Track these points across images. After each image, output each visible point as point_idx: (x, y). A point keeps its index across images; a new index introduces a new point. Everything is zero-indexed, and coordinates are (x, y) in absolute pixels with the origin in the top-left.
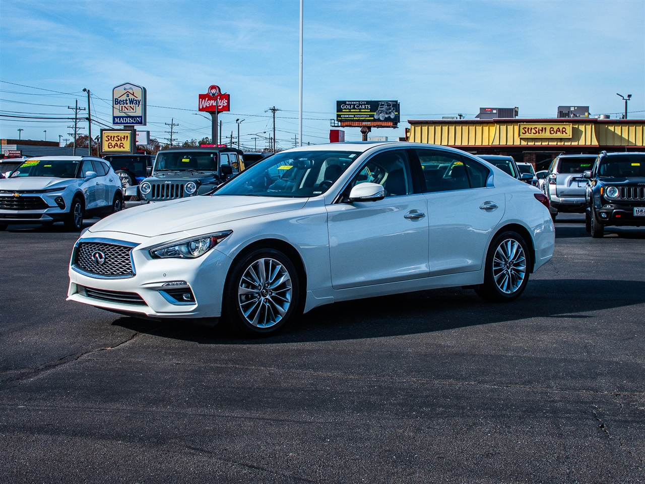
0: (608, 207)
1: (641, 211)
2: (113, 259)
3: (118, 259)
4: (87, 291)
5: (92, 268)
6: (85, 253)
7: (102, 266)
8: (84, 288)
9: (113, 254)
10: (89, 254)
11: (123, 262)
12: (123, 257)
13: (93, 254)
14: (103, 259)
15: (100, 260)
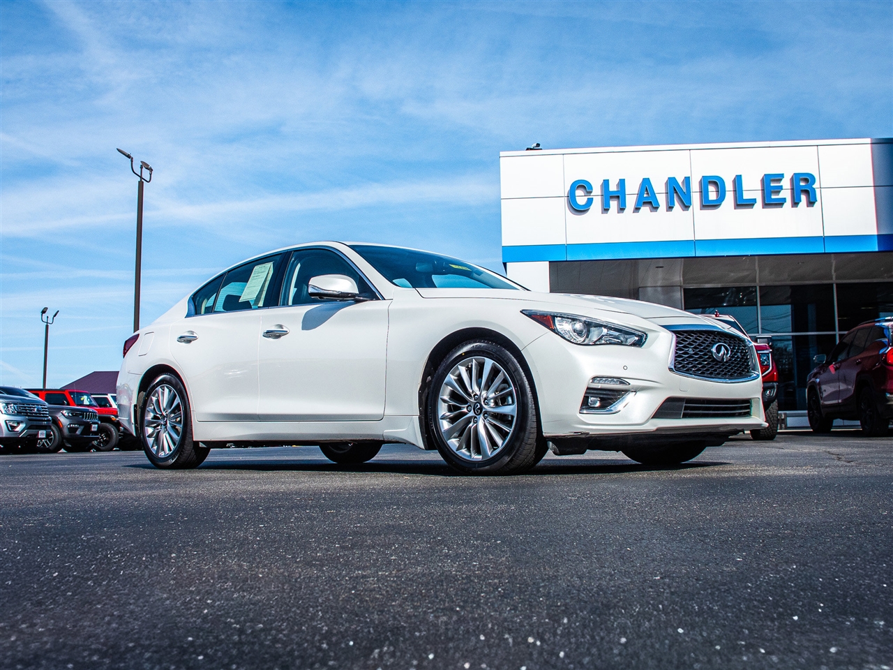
2: (735, 354)
3: (739, 355)
4: (685, 408)
5: (705, 370)
6: (691, 348)
7: (723, 364)
8: (682, 404)
9: (734, 348)
10: (700, 348)
11: (742, 358)
12: (741, 352)
13: (714, 349)
14: (729, 353)
15: (727, 356)
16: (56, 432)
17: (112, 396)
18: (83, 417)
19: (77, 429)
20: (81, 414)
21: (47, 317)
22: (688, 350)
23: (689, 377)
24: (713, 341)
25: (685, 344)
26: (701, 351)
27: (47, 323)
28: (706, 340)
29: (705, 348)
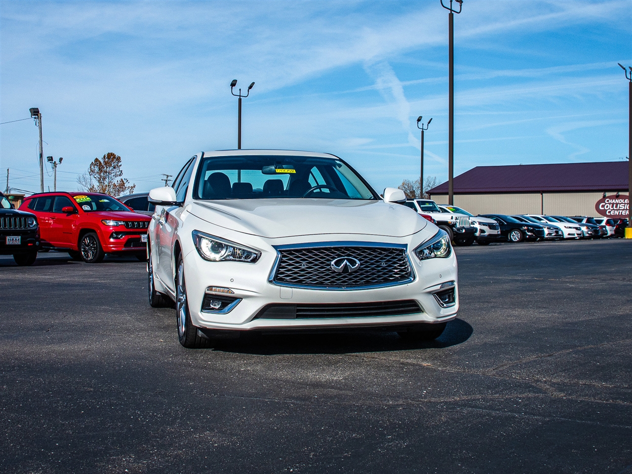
1: (13, 239)
2: (372, 264)
3: (381, 264)
4: (298, 311)
5: (323, 280)
6: (304, 262)
7: (350, 274)
8: (293, 308)
9: (371, 259)
10: (316, 263)
11: (390, 266)
12: (388, 261)
13: (333, 263)
14: (357, 265)
15: (353, 268)
21: (423, 124)
22: (301, 265)
23: (292, 288)
24: (339, 256)
25: (298, 260)
26: (316, 265)
27: (423, 129)
28: (328, 255)
29: (322, 263)
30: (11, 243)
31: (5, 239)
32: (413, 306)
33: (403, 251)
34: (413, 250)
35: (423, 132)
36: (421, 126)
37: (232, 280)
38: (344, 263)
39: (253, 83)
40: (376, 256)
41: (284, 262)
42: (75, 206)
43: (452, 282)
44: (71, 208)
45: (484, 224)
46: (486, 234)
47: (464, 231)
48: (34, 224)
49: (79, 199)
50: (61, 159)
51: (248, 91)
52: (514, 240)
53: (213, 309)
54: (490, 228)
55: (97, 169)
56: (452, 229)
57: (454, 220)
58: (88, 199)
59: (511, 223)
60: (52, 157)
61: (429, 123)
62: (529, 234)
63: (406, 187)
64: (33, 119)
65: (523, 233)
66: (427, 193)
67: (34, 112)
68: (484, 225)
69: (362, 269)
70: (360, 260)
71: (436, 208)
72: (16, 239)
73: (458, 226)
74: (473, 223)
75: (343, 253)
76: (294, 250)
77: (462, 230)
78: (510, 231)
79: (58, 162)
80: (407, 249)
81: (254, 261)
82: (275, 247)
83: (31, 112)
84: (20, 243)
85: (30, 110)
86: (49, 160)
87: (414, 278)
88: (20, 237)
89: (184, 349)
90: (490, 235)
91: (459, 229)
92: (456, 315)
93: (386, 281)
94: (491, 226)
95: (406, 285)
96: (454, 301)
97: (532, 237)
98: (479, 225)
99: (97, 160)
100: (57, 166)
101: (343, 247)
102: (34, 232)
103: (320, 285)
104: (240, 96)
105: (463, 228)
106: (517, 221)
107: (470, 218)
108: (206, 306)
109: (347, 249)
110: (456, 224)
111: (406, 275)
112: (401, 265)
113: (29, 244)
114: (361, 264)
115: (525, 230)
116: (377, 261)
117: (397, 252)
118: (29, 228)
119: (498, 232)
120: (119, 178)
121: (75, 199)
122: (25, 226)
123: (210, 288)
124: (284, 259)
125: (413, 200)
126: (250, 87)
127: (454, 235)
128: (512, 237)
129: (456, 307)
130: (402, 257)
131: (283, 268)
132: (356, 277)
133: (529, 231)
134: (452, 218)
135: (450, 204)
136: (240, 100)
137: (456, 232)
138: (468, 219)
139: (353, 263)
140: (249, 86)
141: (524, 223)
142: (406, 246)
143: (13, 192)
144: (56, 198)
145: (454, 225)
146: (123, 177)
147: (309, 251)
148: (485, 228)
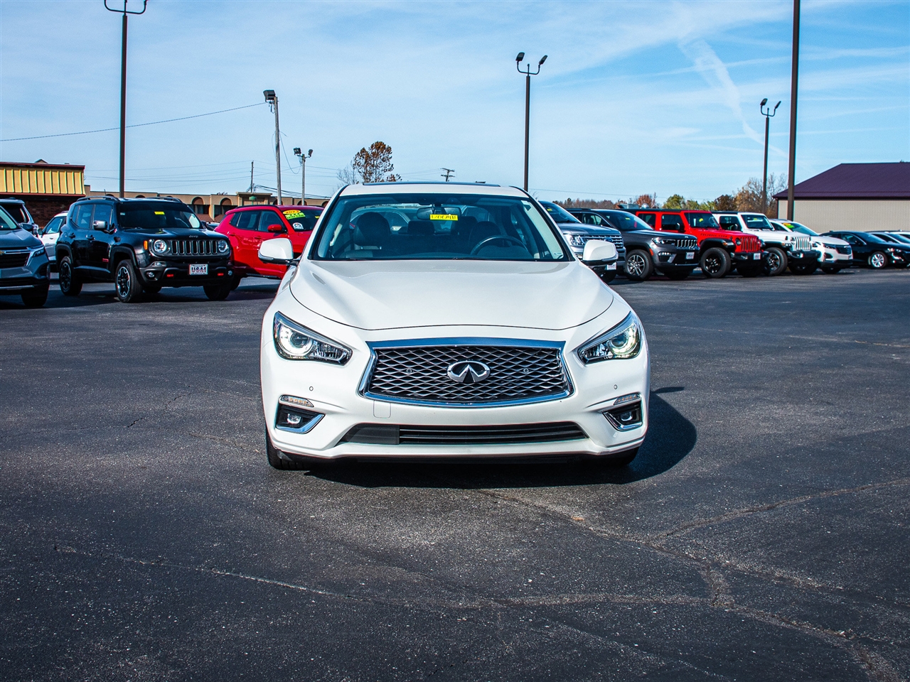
0: (158, 264)
1: (198, 268)
2: (509, 371)
3: (522, 371)
4: (402, 433)
5: (437, 392)
6: (409, 367)
7: (476, 385)
8: (394, 430)
9: (508, 364)
10: (427, 368)
11: (535, 373)
12: (534, 366)
13: (450, 367)
14: (485, 373)
15: (479, 376)
16: (647, 260)
17: (742, 216)
18: (676, 245)
19: (668, 257)
20: (673, 242)
21: (768, 109)
22: (405, 371)
23: (390, 403)
24: (460, 358)
25: (401, 363)
26: (427, 371)
27: (768, 115)
28: (444, 357)
29: (435, 368)
30: (195, 273)
31: (188, 268)
32: (571, 431)
33: (556, 352)
34: (574, 351)
35: (768, 119)
36: (765, 111)
37: (311, 389)
38: (466, 369)
39: (546, 57)
40: (516, 360)
41: (382, 366)
42: (284, 225)
43: (637, 394)
44: (279, 226)
45: (831, 246)
46: (833, 259)
47: (802, 256)
48: (226, 249)
49: (290, 215)
50: (311, 152)
51: (539, 67)
52: (875, 266)
53: (290, 425)
54: (839, 252)
55: (363, 161)
56: (787, 254)
57: (789, 241)
58: (302, 214)
59: (872, 243)
60: (299, 149)
61: (777, 107)
62: (897, 258)
63: (753, 186)
64: (268, 104)
65: (888, 257)
66: (774, 197)
67: (269, 95)
68: (830, 248)
69: (493, 378)
70: (489, 365)
71: (767, 224)
72: (202, 268)
73: (794, 249)
74: (814, 245)
75: (467, 354)
76: (397, 350)
77: (799, 254)
78: (871, 254)
79: (307, 155)
80: (562, 349)
81: (344, 361)
82: (370, 344)
83: (265, 95)
84: (206, 273)
85: (264, 92)
86: (296, 153)
87: (572, 391)
88: (206, 266)
89: (274, 470)
90: (838, 261)
91: (795, 253)
92: (642, 440)
93: (531, 394)
94: (840, 249)
95: (559, 401)
96: (641, 420)
97: (900, 262)
98: (824, 248)
99: (363, 150)
100: (306, 159)
101: (467, 346)
102: (224, 259)
103: (432, 399)
104: (528, 73)
105: (801, 251)
106: (882, 241)
107: (812, 237)
108: (281, 420)
109: (473, 349)
110: (791, 246)
111: (561, 387)
112: (553, 373)
113: (220, 274)
114: (492, 371)
115: (891, 252)
116: (517, 367)
117: (549, 353)
118: (219, 254)
119: (850, 257)
120: (388, 174)
121: (284, 215)
122: (214, 251)
123: (284, 397)
124: (382, 361)
125: (736, 214)
126: (542, 62)
127: (789, 260)
128: (873, 261)
129: (643, 428)
130: (556, 361)
131: (380, 374)
132: (485, 389)
133: (896, 254)
134: (787, 238)
135: (788, 219)
136: (528, 78)
137: (790, 256)
138: (808, 240)
139: (479, 369)
140: (540, 60)
141: (890, 243)
142: (562, 344)
143: (259, 191)
144: (263, 213)
145: (789, 248)
146: (394, 172)
147: (418, 351)
148: (833, 252)
